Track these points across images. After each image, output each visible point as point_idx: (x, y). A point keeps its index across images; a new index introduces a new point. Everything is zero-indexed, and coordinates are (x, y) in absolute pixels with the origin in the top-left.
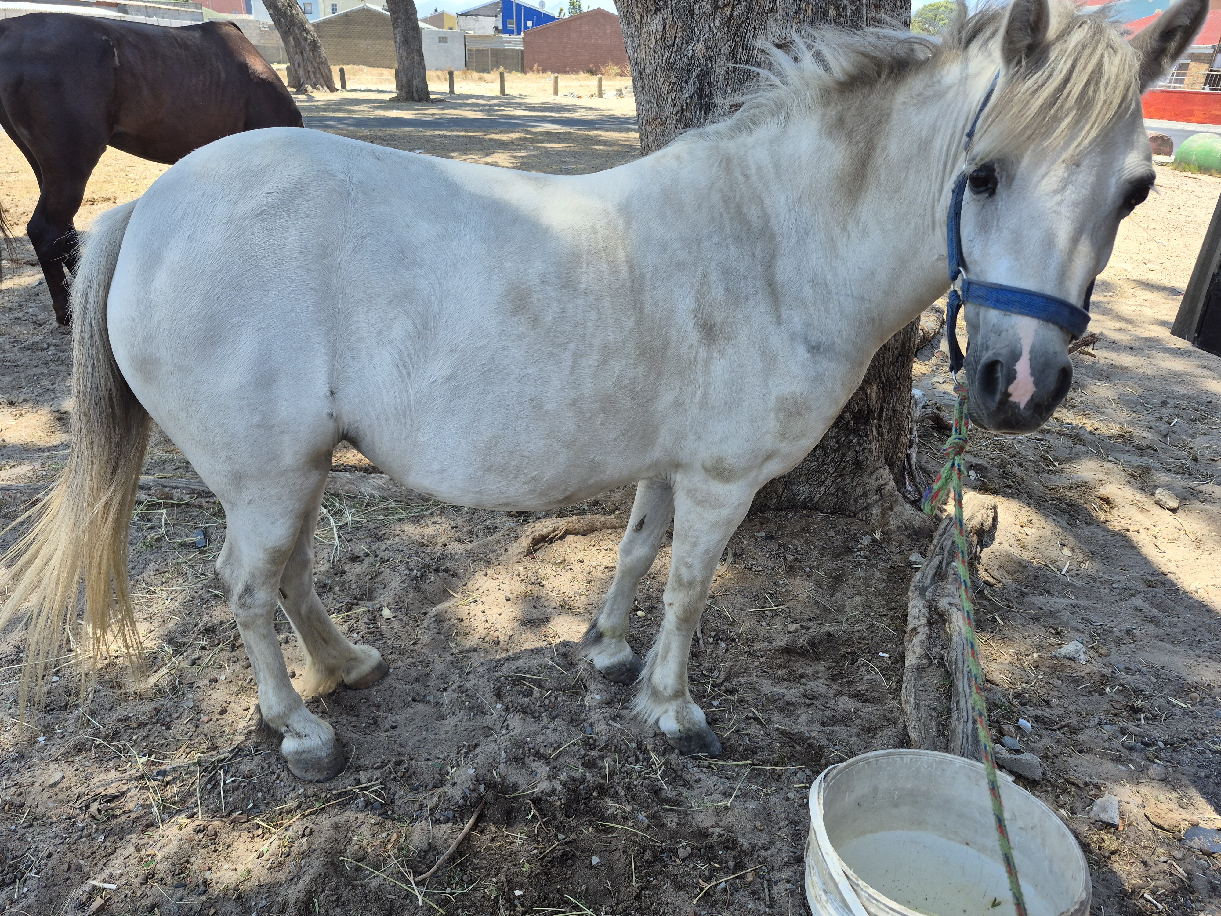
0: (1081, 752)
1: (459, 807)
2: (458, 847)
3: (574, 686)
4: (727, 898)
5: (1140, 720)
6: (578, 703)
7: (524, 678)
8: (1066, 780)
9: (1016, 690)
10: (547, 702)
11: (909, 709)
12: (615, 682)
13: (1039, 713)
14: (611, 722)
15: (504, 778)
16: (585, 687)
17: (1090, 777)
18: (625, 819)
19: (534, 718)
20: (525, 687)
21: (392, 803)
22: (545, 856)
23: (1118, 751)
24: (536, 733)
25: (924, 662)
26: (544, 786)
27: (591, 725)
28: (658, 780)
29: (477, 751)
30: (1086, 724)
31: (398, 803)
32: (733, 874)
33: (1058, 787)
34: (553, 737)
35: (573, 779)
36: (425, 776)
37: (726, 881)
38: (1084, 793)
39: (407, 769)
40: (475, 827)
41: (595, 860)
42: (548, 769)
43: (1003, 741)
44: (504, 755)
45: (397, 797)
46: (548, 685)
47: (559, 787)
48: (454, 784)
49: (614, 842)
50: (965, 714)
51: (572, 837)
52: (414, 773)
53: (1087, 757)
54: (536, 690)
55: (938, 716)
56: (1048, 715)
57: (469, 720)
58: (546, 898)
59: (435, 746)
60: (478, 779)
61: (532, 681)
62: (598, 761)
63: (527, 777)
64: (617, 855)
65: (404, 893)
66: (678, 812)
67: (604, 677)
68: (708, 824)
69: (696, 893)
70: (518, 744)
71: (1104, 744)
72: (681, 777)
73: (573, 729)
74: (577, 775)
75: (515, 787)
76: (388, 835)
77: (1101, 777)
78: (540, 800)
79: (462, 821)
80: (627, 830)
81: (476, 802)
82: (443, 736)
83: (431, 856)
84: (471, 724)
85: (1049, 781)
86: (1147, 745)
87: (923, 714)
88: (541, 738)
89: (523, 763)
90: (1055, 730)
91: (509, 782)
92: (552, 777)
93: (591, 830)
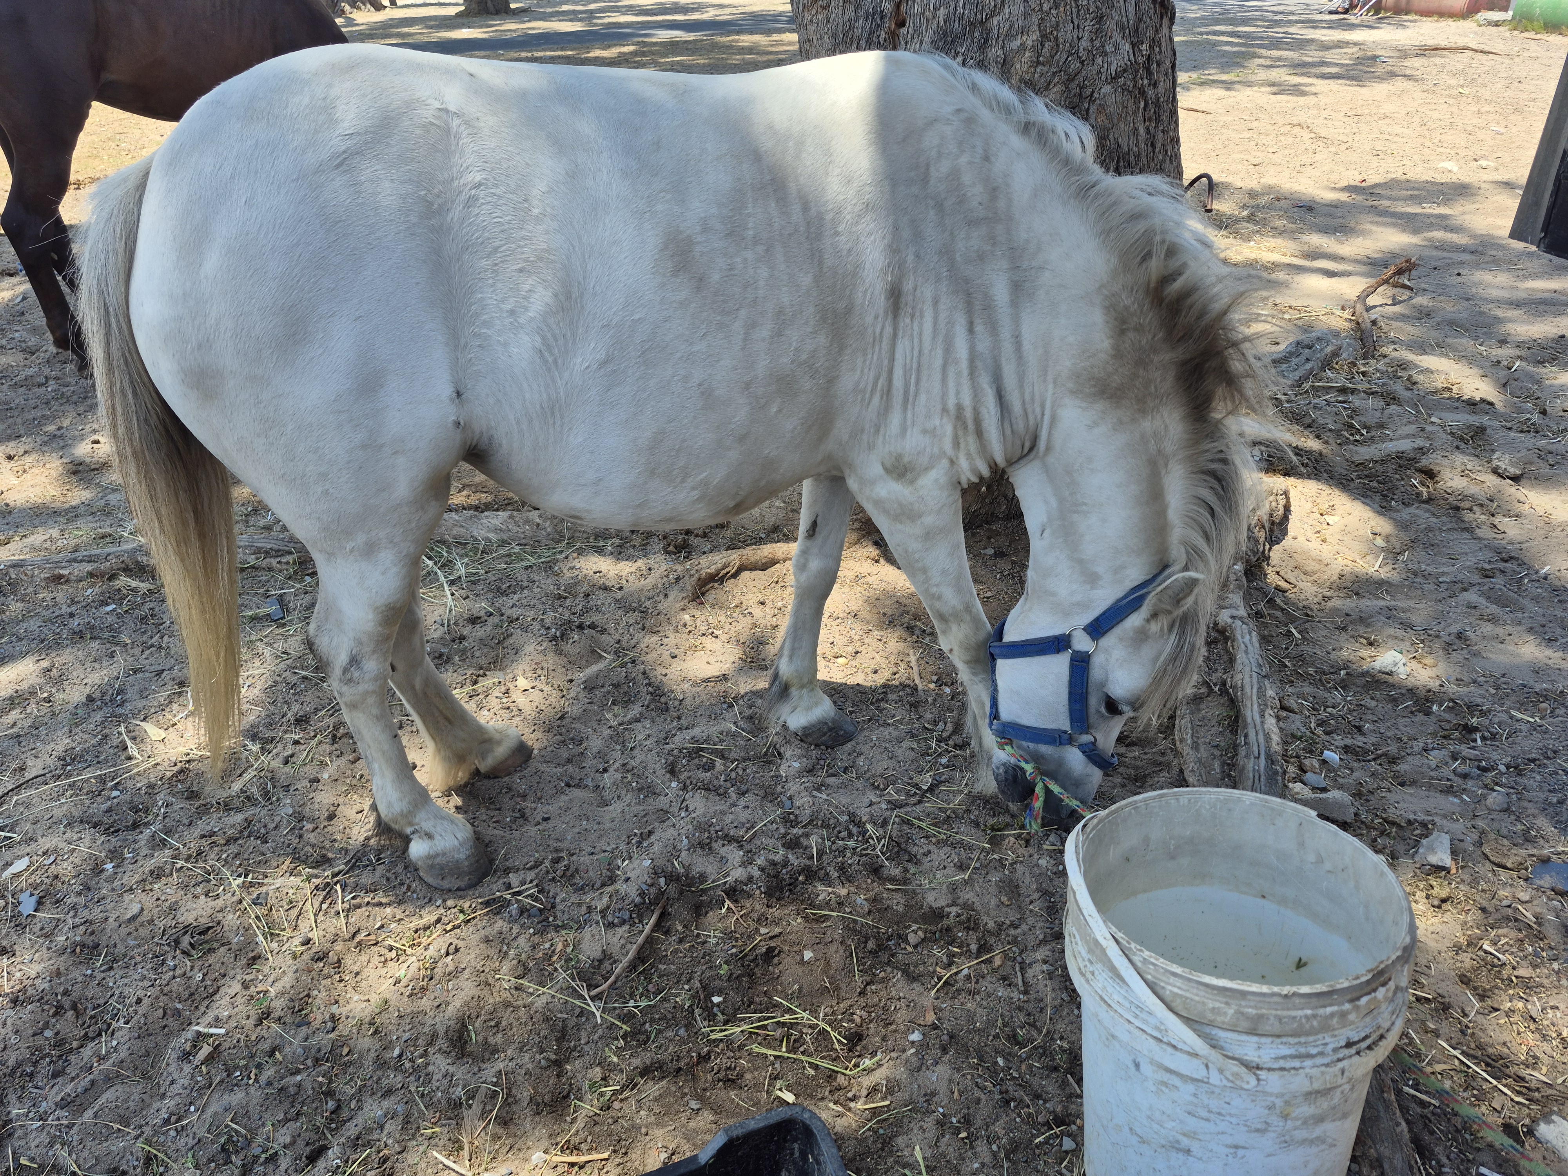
0: (1402, 784)
1: (636, 906)
2: (638, 953)
3: (766, 754)
4: (971, 986)
5: (1475, 741)
6: (772, 773)
7: (702, 749)
8: (1385, 820)
9: (1319, 717)
10: (733, 775)
11: (1186, 750)
12: (817, 745)
13: (1349, 742)
14: (815, 793)
15: (687, 868)
16: (779, 754)
17: (1415, 813)
18: (840, 904)
19: (719, 795)
20: (704, 760)
21: (553, 906)
22: (746, 955)
23: (1448, 780)
24: (723, 813)
25: (1202, 691)
26: (738, 873)
27: (791, 798)
28: (878, 856)
29: (652, 838)
30: (1409, 751)
31: (560, 907)
32: (976, 958)
33: (1374, 828)
34: (743, 816)
35: (774, 864)
36: (591, 873)
37: (969, 968)
38: (1407, 834)
39: (567, 867)
40: (658, 926)
41: (808, 955)
42: (741, 853)
43: (1304, 778)
44: (685, 841)
45: (558, 900)
46: (733, 755)
47: (757, 873)
48: (628, 879)
49: (828, 933)
50: (1255, 749)
51: (777, 930)
52: (577, 871)
53: (1411, 790)
54: (718, 762)
55: (1222, 755)
56: (1360, 744)
57: (639, 803)
58: (751, 1003)
59: (600, 837)
60: (656, 872)
61: (713, 752)
62: (802, 839)
63: (716, 865)
64: (834, 947)
65: (577, 1011)
66: (905, 892)
67: (802, 740)
68: (942, 903)
69: (933, 983)
70: (701, 827)
71: (1432, 773)
72: (906, 851)
73: (769, 805)
74: (778, 858)
75: (703, 877)
76: (552, 945)
77: (1428, 813)
78: (735, 891)
79: (641, 921)
80: (844, 917)
81: (656, 898)
82: (608, 825)
83: (607, 965)
84: (642, 808)
85: (1363, 822)
86: (1485, 770)
87: (1204, 753)
88: (729, 818)
89: (710, 849)
90: (1369, 761)
91: (695, 871)
92: (747, 862)
93: (799, 920)
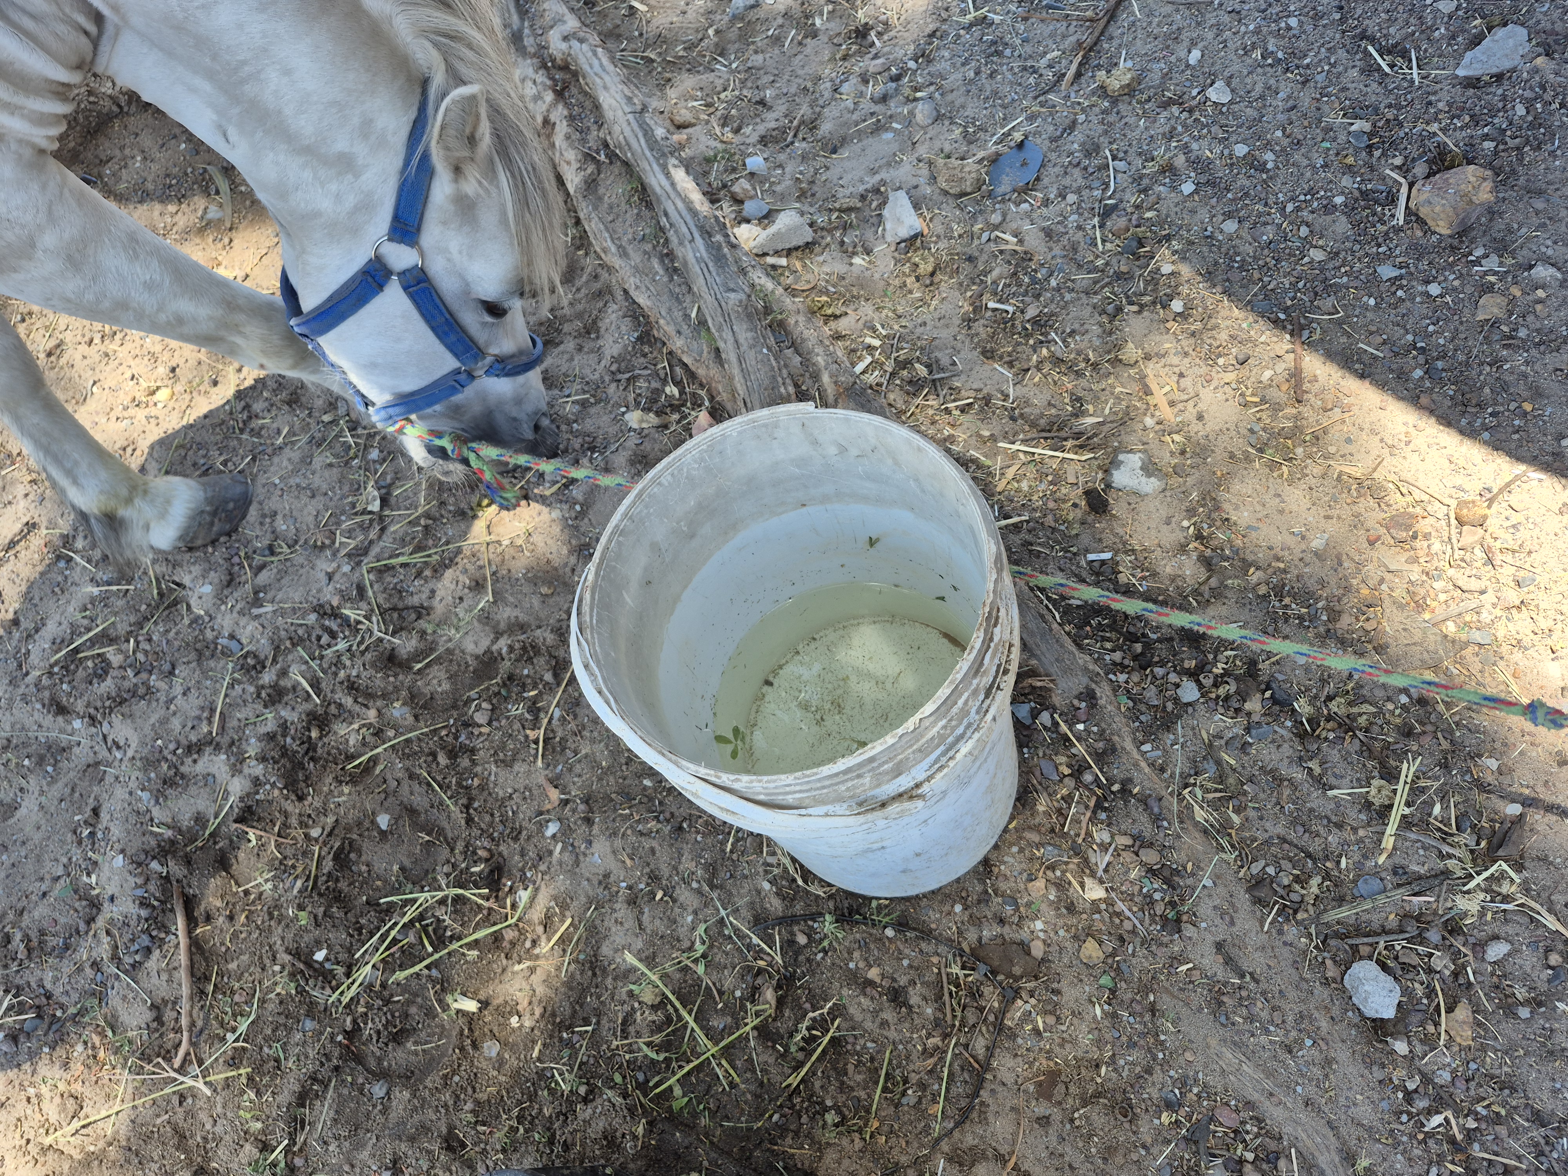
0: (834, 151)
1: (147, 920)
2: (192, 975)
3: (161, 594)
4: (572, 726)
5: (873, 44)
6: (186, 621)
7: (76, 650)
8: (840, 210)
10: (141, 657)
11: (615, 261)
12: (213, 542)
13: (762, 129)
14: (255, 611)
15: (173, 826)
16: (178, 584)
17: (862, 181)
18: (378, 733)
19: (142, 698)
20: (90, 664)
21: (49, 996)
22: (316, 877)
23: (872, 114)
24: (164, 721)
25: (589, 171)
26: (237, 787)
27: (232, 637)
28: (380, 640)
29: (104, 816)
30: (821, 102)
31: (58, 991)
32: (559, 684)
33: (836, 228)
34: (190, 705)
35: (271, 737)
36: (62, 920)
37: (557, 705)
38: (867, 213)
39: (27, 939)
40: (191, 922)
41: (383, 821)
42: (224, 757)
43: (745, 214)
44: (145, 795)
45: (48, 986)
46: (122, 628)
47: (258, 770)
48: (112, 899)
49: (389, 776)
50: (684, 229)
51: (330, 820)
52: (42, 933)
53: (845, 153)
54: (110, 652)
55: (654, 247)
56: (773, 125)
57: (54, 780)
58: (360, 930)
59: (39, 859)
60: (138, 863)
61: (93, 642)
62: (282, 683)
63: (204, 793)
64: (405, 789)
65: (175, 1100)
66: (438, 660)
67: (190, 549)
68: (485, 643)
69: (533, 752)
70: (149, 763)
71: (855, 117)
72: (407, 608)
73: (212, 663)
74: (270, 726)
75: (200, 820)
76: (85, 1043)
77: (873, 172)
78: (250, 807)
79: (167, 933)
80: (393, 746)
81: (164, 891)
82: (37, 837)
83: (169, 1015)
84: (60, 784)
85: (822, 229)
86: (897, 78)
87: (636, 258)
88: (176, 724)
89: (183, 777)
90: (792, 143)
91: (186, 821)
92: (237, 766)
93: (346, 790)
